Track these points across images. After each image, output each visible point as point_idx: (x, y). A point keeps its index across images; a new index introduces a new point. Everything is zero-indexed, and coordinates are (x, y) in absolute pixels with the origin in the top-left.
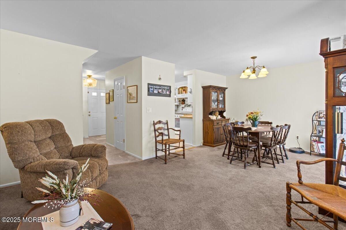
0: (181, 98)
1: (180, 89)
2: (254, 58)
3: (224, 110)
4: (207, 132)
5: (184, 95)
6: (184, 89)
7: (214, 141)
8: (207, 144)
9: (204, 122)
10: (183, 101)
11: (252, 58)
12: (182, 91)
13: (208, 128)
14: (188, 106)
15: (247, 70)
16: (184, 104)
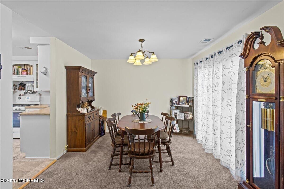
0: (18, 81)
1: (16, 68)
2: (142, 41)
3: (94, 99)
4: (75, 131)
5: (25, 77)
6: (23, 67)
7: (85, 143)
8: (75, 149)
9: (70, 118)
10: (22, 86)
11: (140, 40)
12: (20, 70)
13: (75, 126)
14: (33, 93)
15: (139, 52)
16: (24, 89)
